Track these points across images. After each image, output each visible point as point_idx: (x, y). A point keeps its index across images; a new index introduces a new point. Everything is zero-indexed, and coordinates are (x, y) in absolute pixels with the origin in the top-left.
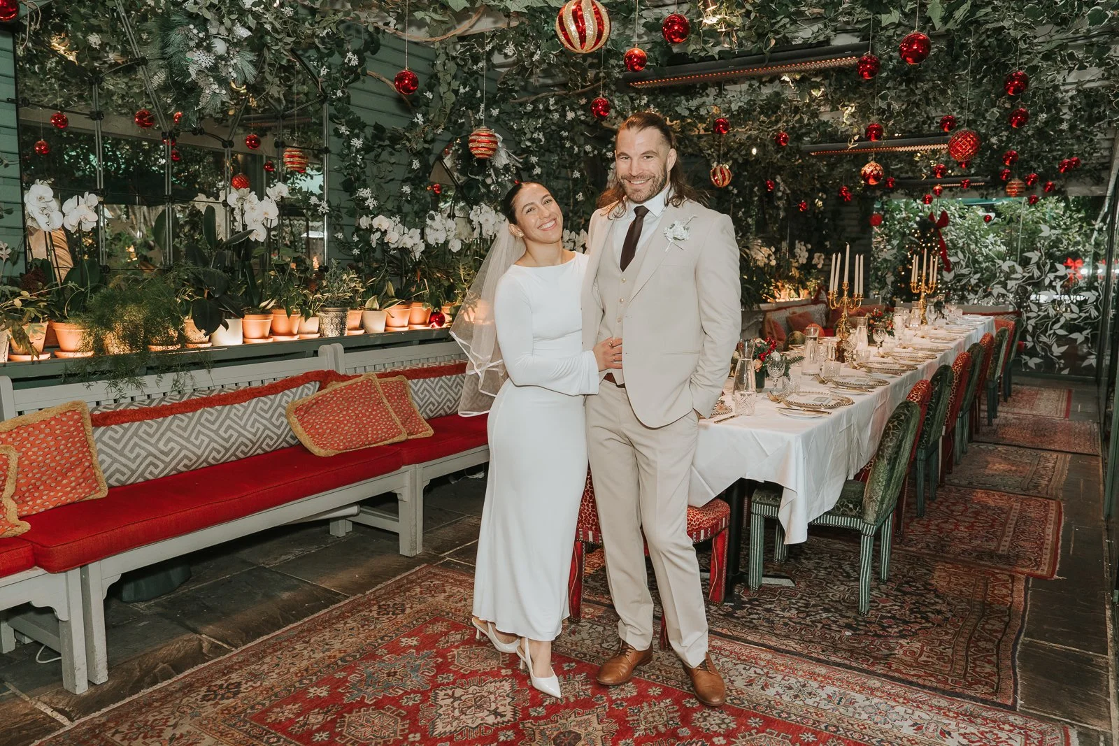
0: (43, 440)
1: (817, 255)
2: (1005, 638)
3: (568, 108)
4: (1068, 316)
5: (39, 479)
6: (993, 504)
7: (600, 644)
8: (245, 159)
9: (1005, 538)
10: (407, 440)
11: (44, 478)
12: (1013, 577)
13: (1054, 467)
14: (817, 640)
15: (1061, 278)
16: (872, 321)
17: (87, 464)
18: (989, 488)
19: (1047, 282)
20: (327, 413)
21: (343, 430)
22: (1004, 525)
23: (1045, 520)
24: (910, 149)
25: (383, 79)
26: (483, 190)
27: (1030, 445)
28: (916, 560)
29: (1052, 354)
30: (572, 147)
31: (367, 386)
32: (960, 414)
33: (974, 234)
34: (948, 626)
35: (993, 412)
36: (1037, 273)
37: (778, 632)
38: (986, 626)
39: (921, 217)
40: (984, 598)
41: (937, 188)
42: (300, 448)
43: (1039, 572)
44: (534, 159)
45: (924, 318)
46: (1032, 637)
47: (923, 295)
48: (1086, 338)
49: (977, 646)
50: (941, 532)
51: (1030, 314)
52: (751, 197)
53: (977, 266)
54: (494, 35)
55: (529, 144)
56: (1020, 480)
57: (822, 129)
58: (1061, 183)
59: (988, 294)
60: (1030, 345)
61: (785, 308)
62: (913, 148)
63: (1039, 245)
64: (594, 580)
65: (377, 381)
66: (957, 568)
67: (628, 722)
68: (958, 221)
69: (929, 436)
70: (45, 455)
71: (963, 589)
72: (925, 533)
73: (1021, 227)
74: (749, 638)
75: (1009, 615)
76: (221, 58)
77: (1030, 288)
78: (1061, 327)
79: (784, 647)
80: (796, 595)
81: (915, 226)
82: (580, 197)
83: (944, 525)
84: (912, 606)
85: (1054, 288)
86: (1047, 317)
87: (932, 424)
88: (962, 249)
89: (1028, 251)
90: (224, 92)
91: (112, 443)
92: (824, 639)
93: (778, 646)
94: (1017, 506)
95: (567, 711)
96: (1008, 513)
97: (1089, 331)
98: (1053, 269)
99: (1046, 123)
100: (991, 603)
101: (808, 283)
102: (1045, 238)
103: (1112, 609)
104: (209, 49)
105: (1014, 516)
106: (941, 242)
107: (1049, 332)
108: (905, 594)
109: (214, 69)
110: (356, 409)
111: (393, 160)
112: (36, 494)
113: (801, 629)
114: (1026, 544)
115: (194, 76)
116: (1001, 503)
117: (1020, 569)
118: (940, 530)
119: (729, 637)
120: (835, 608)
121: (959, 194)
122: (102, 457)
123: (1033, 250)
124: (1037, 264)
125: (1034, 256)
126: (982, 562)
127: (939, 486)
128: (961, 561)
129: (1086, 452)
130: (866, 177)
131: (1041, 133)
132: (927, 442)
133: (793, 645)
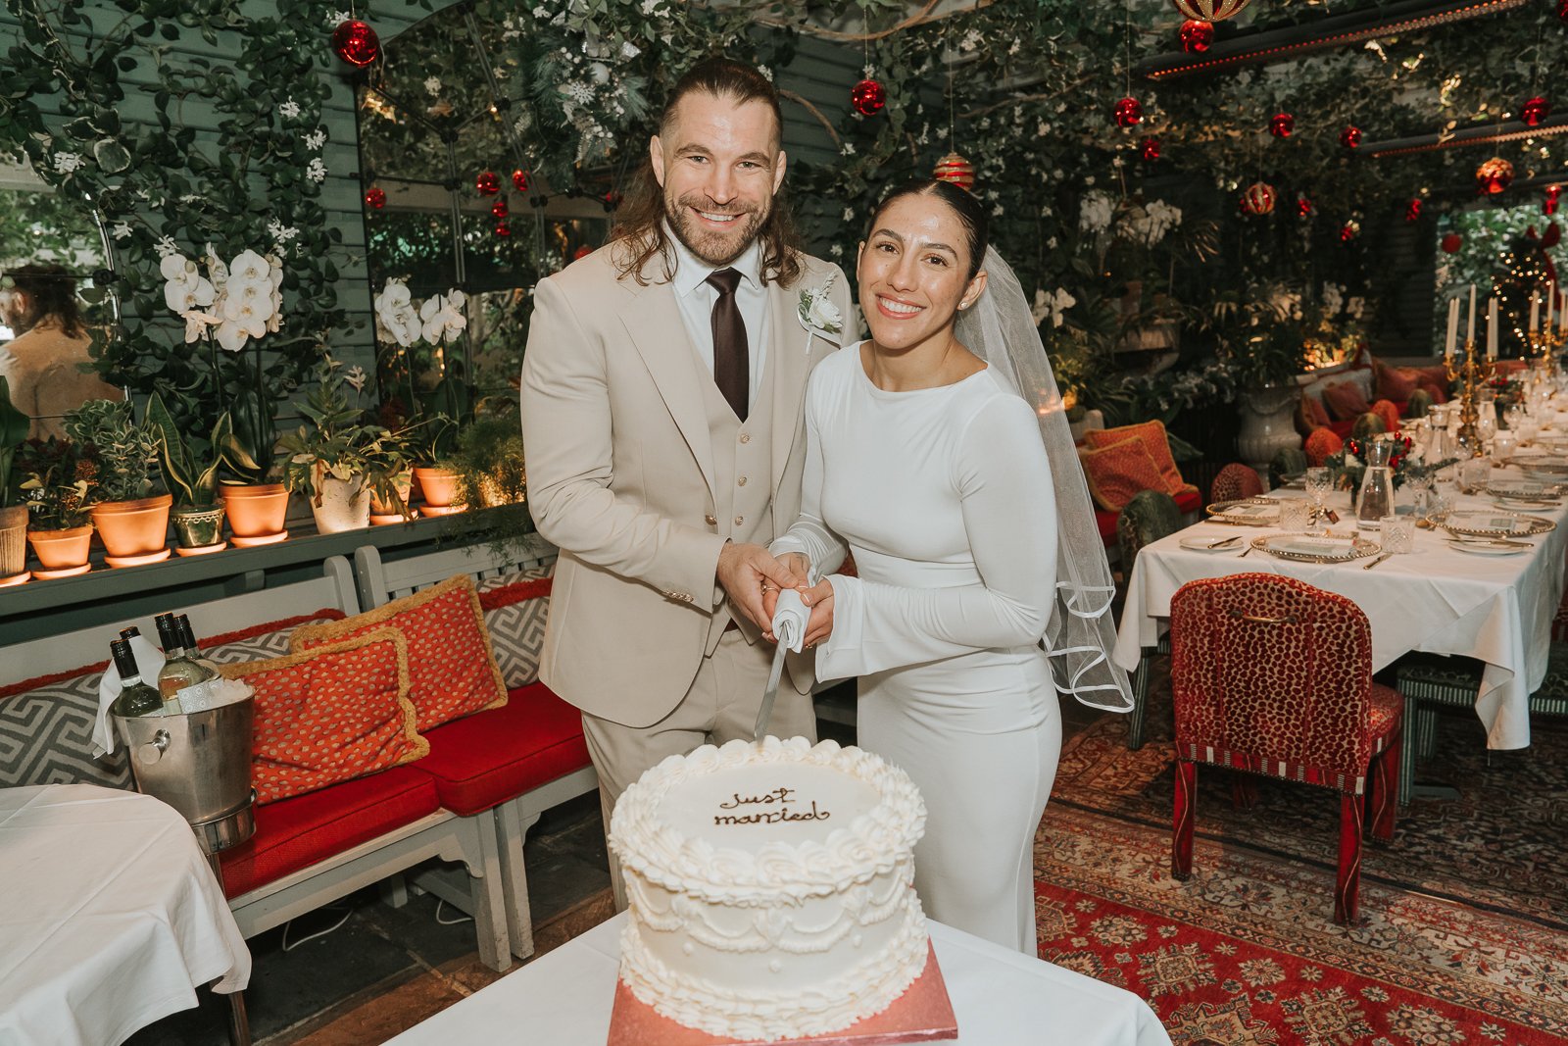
0: (430, 629)
1: (1353, 300)
5: (431, 681)
7: (1202, 895)
8: (582, 227)
11: (437, 680)
17: (482, 660)
24: (1514, 137)
25: (800, 99)
37: (1467, 875)
54: (952, 22)
55: (988, 174)
57: (1398, 117)
62: (1519, 136)
64: (1157, 793)
67: (1289, 1025)
70: (433, 649)
76: (601, 89)
79: (1487, 901)
82: (1053, 242)
90: (610, 135)
91: (506, 630)
93: (1477, 899)
95: (1190, 1005)
101: (1344, 341)
104: (587, 79)
109: (595, 105)
111: (819, 211)
112: (429, 703)
113: (1503, 872)
115: (570, 117)
119: (1392, 883)
120: (1544, 836)
122: (498, 650)
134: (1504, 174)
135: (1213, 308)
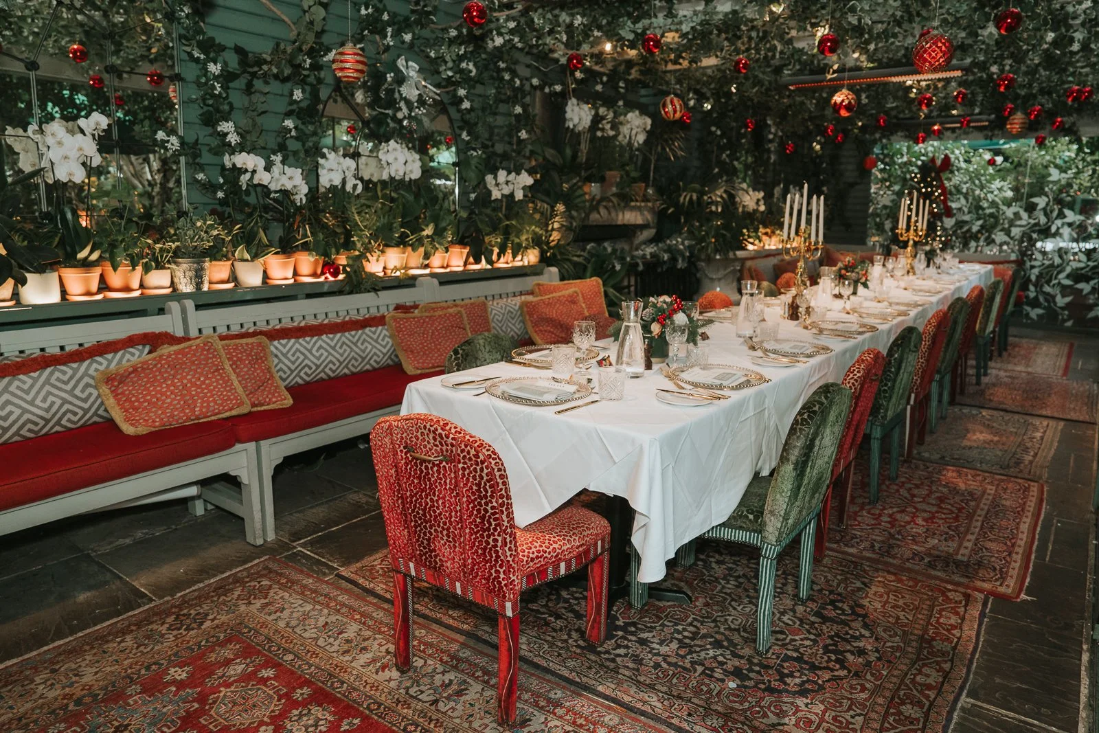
2: (939, 699)
3: (495, 32)
4: (1075, 265)
6: (962, 486)
9: (969, 537)
10: (250, 413)
12: (967, 597)
13: (1042, 438)
14: (689, 694)
15: (1070, 225)
16: (843, 272)
18: (962, 463)
19: (1053, 229)
20: (147, 382)
21: (164, 402)
22: (970, 517)
23: (1020, 512)
26: (392, 125)
27: (1019, 409)
28: (852, 568)
29: (1055, 303)
30: (512, 80)
31: (203, 350)
32: (937, 377)
33: (979, 179)
34: (869, 676)
35: (982, 369)
36: (1043, 220)
37: (641, 679)
38: (918, 678)
39: (922, 161)
40: (926, 631)
41: (936, 128)
42: (111, 423)
43: (1002, 590)
44: (462, 92)
45: (912, 268)
46: (977, 699)
47: (911, 243)
48: (1093, 288)
49: (900, 713)
50: (893, 526)
51: (1034, 263)
52: (738, 140)
53: (980, 212)
56: (1000, 453)
58: (1072, 119)
59: (990, 241)
60: (1032, 295)
61: (774, 255)
63: (1046, 189)
65: (219, 344)
66: (900, 581)
68: (963, 165)
69: (887, 410)
71: (901, 615)
72: (873, 527)
73: (1028, 170)
74: (600, 688)
75: (952, 661)
77: (1035, 236)
78: (1068, 277)
80: (687, 617)
81: (916, 171)
83: (898, 516)
84: (829, 641)
85: (1061, 235)
86: (1052, 266)
87: (891, 397)
88: (966, 196)
89: (1036, 196)
92: (697, 692)
94: (991, 489)
96: (978, 500)
97: (1096, 281)
98: (1061, 215)
99: (1055, 43)
100: (933, 639)
102: (1054, 183)
103: (1092, 651)
105: (985, 504)
106: (942, 186)
107: (1054, 282)
108: (825, 619)
110: (185, 377)
114: (993, 546)
116: (974, 485)
117: (979, 584)
118: (893, 522)
121: (962, 137)
123: (1039, 195)
124: (1044, 209)
125: (1041, 202)
126: (934, 573)
127: (905, 461)
128: (909, 570)
129: (1081, 418)
130: (837, 107)
131: (1049, 60)
132: (884, 417)
133: (654, 702)
134: (850, 102)
135: (680, 196)
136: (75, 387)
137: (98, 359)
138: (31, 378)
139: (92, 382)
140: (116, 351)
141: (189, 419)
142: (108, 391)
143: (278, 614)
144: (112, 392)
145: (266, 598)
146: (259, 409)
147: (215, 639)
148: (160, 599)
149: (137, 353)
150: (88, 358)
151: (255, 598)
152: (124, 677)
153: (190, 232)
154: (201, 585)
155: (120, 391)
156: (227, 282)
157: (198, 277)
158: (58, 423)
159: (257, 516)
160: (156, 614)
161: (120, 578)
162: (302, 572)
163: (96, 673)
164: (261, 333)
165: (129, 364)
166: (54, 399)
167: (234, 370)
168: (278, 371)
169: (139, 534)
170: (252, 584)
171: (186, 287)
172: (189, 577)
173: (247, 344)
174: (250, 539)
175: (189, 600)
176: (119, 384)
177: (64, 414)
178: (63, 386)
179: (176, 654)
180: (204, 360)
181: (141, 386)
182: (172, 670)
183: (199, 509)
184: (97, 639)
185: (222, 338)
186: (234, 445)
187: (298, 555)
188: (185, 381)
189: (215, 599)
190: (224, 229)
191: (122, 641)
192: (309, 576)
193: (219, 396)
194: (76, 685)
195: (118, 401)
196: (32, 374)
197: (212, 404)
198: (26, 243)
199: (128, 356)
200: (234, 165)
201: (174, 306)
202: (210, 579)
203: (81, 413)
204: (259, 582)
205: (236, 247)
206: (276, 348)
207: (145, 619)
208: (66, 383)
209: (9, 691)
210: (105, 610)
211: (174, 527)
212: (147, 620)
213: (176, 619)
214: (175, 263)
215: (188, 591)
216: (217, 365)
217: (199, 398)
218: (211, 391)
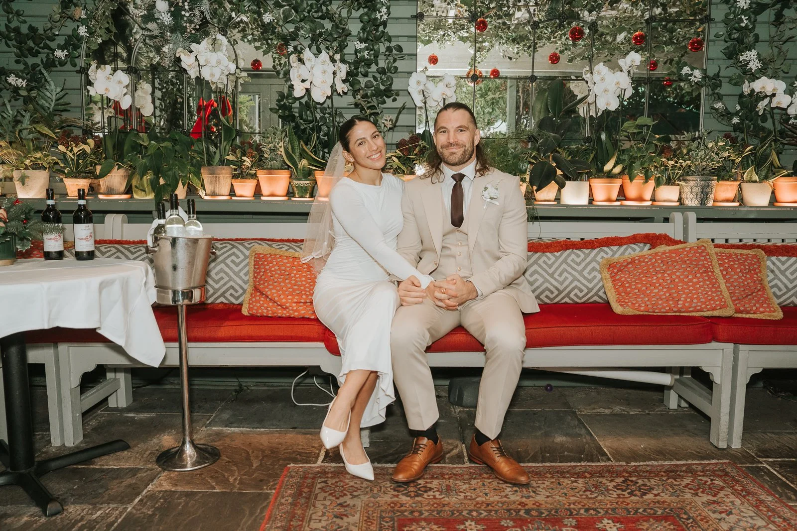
20: (642, 273)
65: (713, 251)
110: (674, 273)
136: (585, 268)
137: (605, 248)
138: (555, 256)
139: (598, 267)
140: (621, 245)
141: (671, 310)
142: (608, 276)
143: (723, 515)
144: (612, 277)
145: (715, 496)
146: (744, 316)
147: (652, 512)
148: (617, 461)
149: (638, 249)
150: (598, 247)
151: (703, 492)
152: (566, 509)
153: (702, 153)
154: (655, 463)
155: (618, 277)
156: (733, 201)
157: (704, 194)
158: (568, 295)
159: (724, 419)
160: (609, 471)
161: (591, 435)
162: (762, 487)
163: (548, 497)
164: (759, 247)
165: (630, 256)
166: (568, 275)
167: (724, 276)
168: (772, 287)
169: (617, 409)
170: (704, 479)
171: (691, 201)
172: (647, 453)
173: (741, 255)
174: (713, 439)
175: (641, 471)
176: (618, 271)
177: (573, 289)
178: (576, 267)
179: (613, 510)
180: (695, 261)
181: (635, 275)
182: (605, 521)
183: (673, 402)
184: (558, 472)
185: (717, 246)
186: (710, 342)
187: (762, 470)
188: (674, 277)
189: (664, 479)
190: (734, 151)
191: (575, 481)
192: (769, 493)
193: (703, 295)
194: (531, 499)
195: (615, 285)
196: (556, 253)
197: (695, 301)
198: (570, 158)
199: (630, 250)
200: (753, 91)
201: (678, 217)
202: (665, 461)
203: (586, 291)
204: (712, 480)
205: (745, 168)
206: (774, 264)
207: (599, 472)
208: (578, 264)
209: (490, 483)
210: (571, 454)
211: (647, 412)
212: (600, 473)
213: (624, 482)
214: (684, 180)
215: (642, 463)
216: (707, 268)
217: (684, 293)
218: (696, 289)
